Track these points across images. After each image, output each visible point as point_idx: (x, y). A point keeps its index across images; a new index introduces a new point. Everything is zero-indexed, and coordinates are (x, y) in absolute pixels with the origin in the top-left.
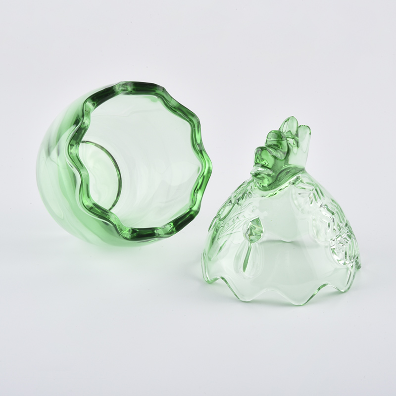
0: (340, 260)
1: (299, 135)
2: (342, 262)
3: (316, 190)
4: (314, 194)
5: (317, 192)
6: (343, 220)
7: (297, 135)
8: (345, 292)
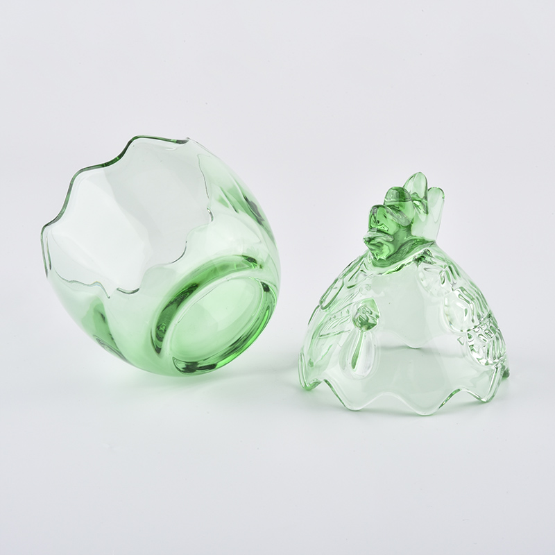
0: (481, 359)
1: (429, 198)
2: (484, 361)
3: (449, 267)
4: (446, 272)
5: (451, 271)
6: (486, 308)
7: (426, 198)
8: (487, 402)
